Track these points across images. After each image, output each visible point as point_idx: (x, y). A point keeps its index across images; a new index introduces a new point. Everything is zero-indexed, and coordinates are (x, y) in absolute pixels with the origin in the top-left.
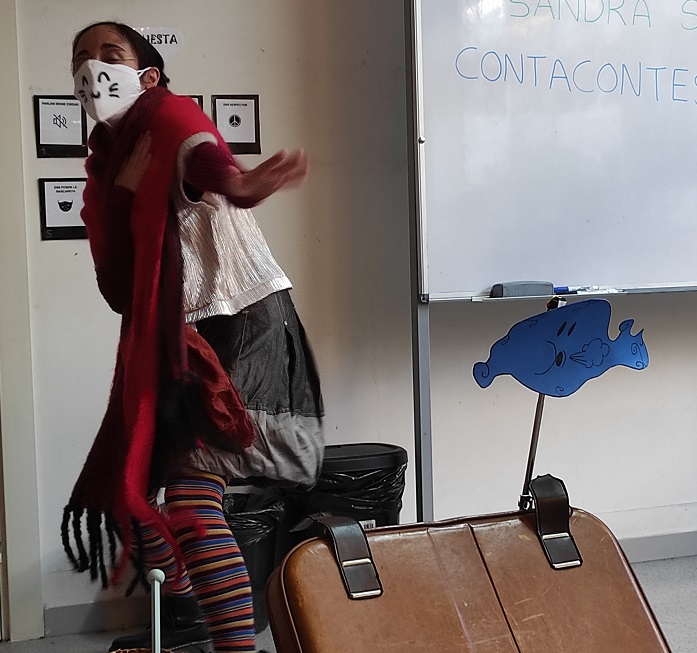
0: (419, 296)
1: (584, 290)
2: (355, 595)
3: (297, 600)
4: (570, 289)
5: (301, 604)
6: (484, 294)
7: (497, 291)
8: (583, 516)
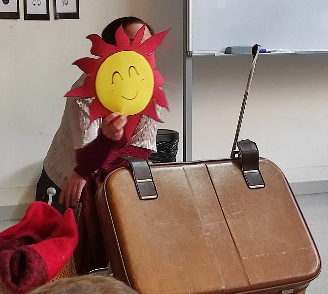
0: (187, 52)
1: (274, 51)
2: (143, 198)
3: (112, 199)
4: (267, 51)
5: (114, 201)
6: (221, 52)
7: (228, 50)
8: (266, 162)
